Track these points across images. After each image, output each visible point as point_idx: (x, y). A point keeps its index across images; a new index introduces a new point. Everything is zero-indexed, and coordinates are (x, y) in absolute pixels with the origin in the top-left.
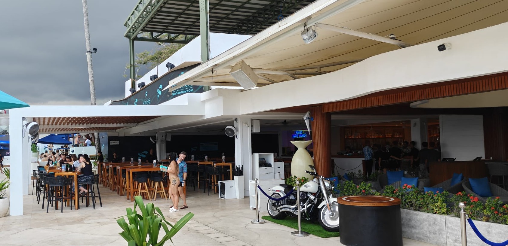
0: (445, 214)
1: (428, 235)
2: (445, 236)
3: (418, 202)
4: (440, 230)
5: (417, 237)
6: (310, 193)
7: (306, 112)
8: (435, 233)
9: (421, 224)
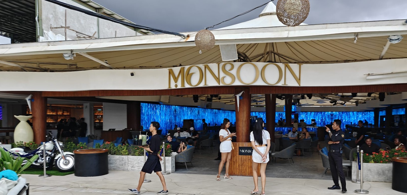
0: (127, 155)
1: (119, 166)
2: (127, 166)
3: (114, 150)
4: (125, 163)
5: (113, 169)
6: (47, 150)
7: (29, 95)
8: (122, 165)
9: (116, 161)
